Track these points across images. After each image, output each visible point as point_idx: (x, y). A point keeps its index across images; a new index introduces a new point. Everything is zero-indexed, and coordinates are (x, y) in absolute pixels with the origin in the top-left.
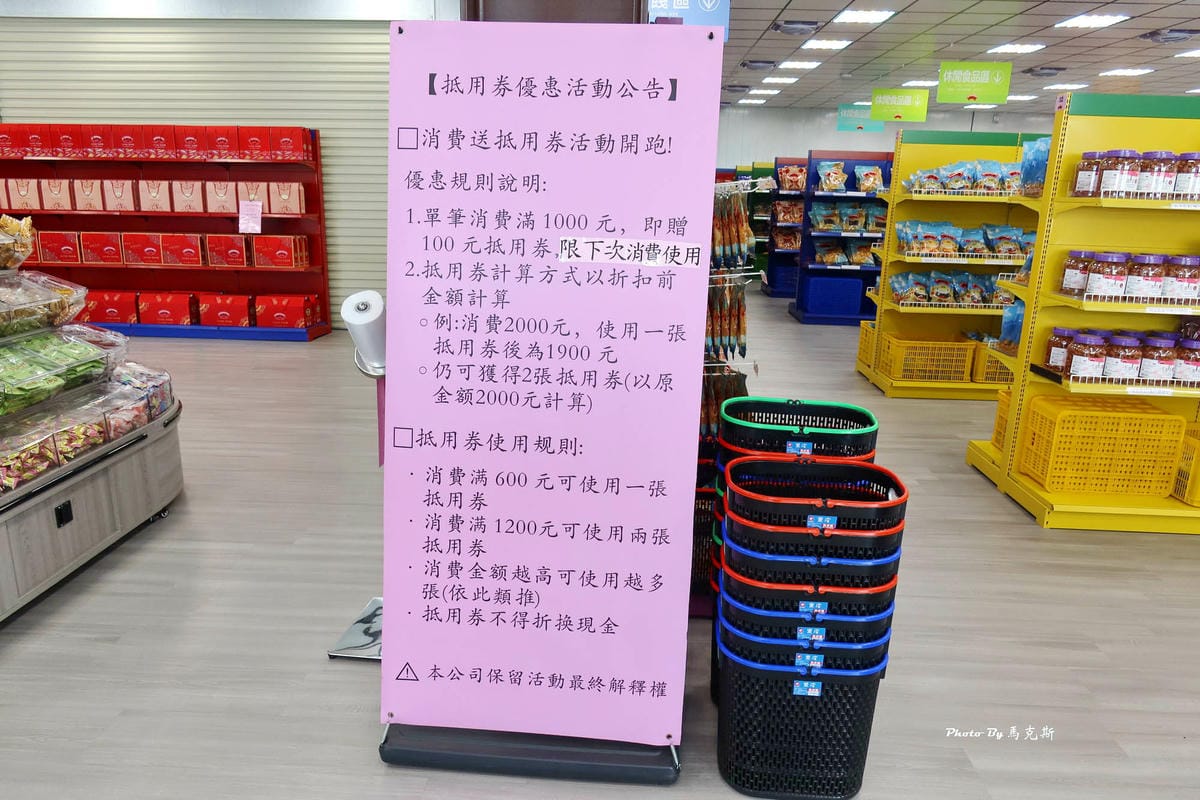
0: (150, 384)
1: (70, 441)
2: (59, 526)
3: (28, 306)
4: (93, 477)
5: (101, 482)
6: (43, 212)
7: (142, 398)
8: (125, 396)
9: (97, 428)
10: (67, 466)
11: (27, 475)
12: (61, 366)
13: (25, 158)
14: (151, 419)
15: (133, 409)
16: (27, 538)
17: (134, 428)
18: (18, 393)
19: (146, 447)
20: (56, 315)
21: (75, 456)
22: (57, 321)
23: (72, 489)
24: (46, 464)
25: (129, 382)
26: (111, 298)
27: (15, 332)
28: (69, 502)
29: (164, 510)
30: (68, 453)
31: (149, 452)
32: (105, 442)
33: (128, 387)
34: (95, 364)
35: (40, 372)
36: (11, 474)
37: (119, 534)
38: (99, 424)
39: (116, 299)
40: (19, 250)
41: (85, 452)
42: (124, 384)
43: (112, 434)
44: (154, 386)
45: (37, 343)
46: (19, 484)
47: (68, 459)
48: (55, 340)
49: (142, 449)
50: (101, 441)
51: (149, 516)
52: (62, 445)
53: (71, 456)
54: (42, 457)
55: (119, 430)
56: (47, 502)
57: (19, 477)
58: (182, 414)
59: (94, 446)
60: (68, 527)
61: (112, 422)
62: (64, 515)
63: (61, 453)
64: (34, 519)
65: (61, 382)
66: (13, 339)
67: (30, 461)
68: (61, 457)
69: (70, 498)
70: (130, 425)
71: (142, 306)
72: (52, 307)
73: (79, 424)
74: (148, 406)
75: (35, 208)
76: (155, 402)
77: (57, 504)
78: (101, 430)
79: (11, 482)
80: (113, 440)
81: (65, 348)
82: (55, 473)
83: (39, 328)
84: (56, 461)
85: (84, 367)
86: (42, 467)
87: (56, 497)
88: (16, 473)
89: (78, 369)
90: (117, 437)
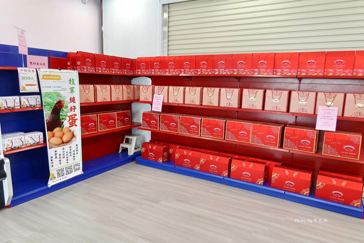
6: (184, 105)
71: (233, 167)
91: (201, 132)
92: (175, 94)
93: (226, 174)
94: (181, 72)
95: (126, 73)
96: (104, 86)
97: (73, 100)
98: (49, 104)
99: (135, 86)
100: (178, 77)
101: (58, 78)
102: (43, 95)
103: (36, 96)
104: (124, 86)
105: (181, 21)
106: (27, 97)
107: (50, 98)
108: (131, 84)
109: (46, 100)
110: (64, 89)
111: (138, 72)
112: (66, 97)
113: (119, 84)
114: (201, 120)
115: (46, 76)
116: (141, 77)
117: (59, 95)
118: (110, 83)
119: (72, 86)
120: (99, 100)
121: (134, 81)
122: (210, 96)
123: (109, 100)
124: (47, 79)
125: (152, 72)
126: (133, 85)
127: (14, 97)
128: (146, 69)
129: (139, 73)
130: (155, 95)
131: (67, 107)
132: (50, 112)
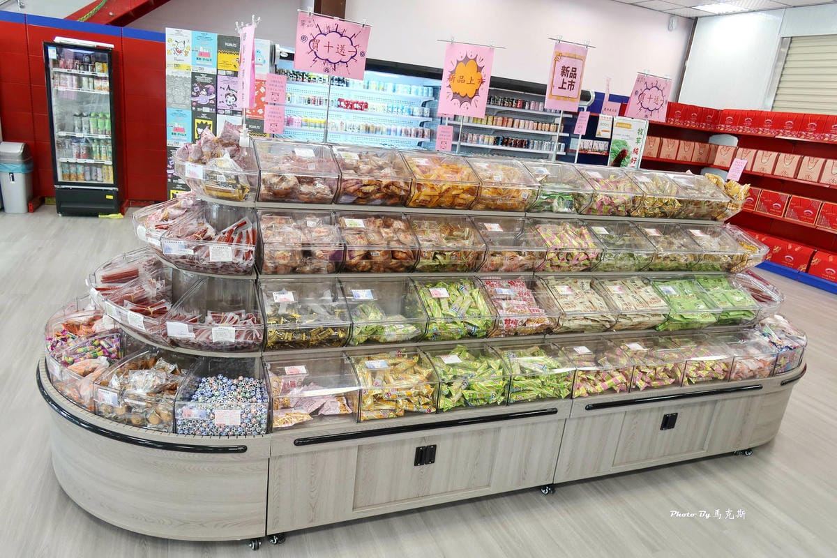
0: (786, 343)
1: (699, 369)
2: (662, 429)
3: (716, 253)
4: (703, 404)
5: (708, 408)
6: (773, 177)
7: (773, 355)
8: (758, 346)
9: (723, 366)
10: (687, 388)
11: (654, 383)
12: (718, 308)
13: (776, 137)
14: (772, 374)
15: (760, 361)
16: (635, 428)
17: (753, 377)
18: (678, 318)
19: (758, 395)
20: (735, 265)
21: (696, 383)
22: (734, 269)
23: (683, 406)
24: (673, 380)
25: (769, 335)
26: (793, 248)
27: (700, 270)
28: (677, 414)
29: (749, 450)
30: (692, 378)
31: (758, 400)
32: (725, 380)
33: (766, 339)
34: (746, 313)
35: (702, 306)
36: (644, 378)
37: (703, 454)
38: (727, 365)
39: (796, 250)
40: (731, 208)
41: (705, 382)
42: (764, 335)
43: (733, 376)
44: (787, 347)
45: (711, 282)
46: (647, 388)
47: (689, 381)
48: (725, 284)
49: (753, 396)
50: (722, 377)
51: (735, 450)
52: (691, 370)
53: (693, 381)
54: (671, 373)
55: (741, 374)
56: (660, 409)
57: (649, 383)
58: (802, 379)
59: (715, 380)
60: (667, 431)
61: (738, 366)
62: (669, 422)
63: (687, 376)
64: (647, 416)
65: (713, 319)
66: (695, 274)
67: (662, 374)
68: (686, 379)
69: (678, 411)
70: (751, 374)
71: (815, 261)
72: (735, 258)
73: (711, 358)
74: (775, 363)
75: (768, 173)
76: (782, 361)
77: (668, 412)
78: (726, 369)
79: (641, 384)
80: (732, 380)
81: (729, 293)
82: (676, 390)
83: (718, 270)
84: (681, 380)
85: (737, 313)
86: (668, 381)
87: (669, 408)
88: (648, 380)
89: (731, 314)
90: (736, 379)
91: (785, 214)
92: (764, 161)
93: (803, 268)
94: (779, 133)
95: (703, 127)
96: (672, 140)
97: (636, 151)
98: (614, 152)
99: (713, 146)
100: (773, 139)
101: (629, 126)
102: (612, 142)
103: (605, 142)
104: (697, 144)
105: (802, 63)
106: (598, 142)
107: (617, 146)
108: (707, 142)
109: (613, 147)
110: (631, 139)
111: (721, 127)
112: (631, 146)
113: (691, 140)
114: (790, 198)
115: (620, 123)
116: (725, 135)
117: (625, 144)
118: (680, 138)
119: (640, 136)
120: (663, 156)
121: (713, 139)
122: (810, 167)
123: (674, 158)
124: (619, 127)
125: (739, 129)
126: (711, 144)
127: (589, 141)
128: (732, 125)
129: (722, 129)
130: (735, 159)
131: (629, 158)
132: (613, 160)
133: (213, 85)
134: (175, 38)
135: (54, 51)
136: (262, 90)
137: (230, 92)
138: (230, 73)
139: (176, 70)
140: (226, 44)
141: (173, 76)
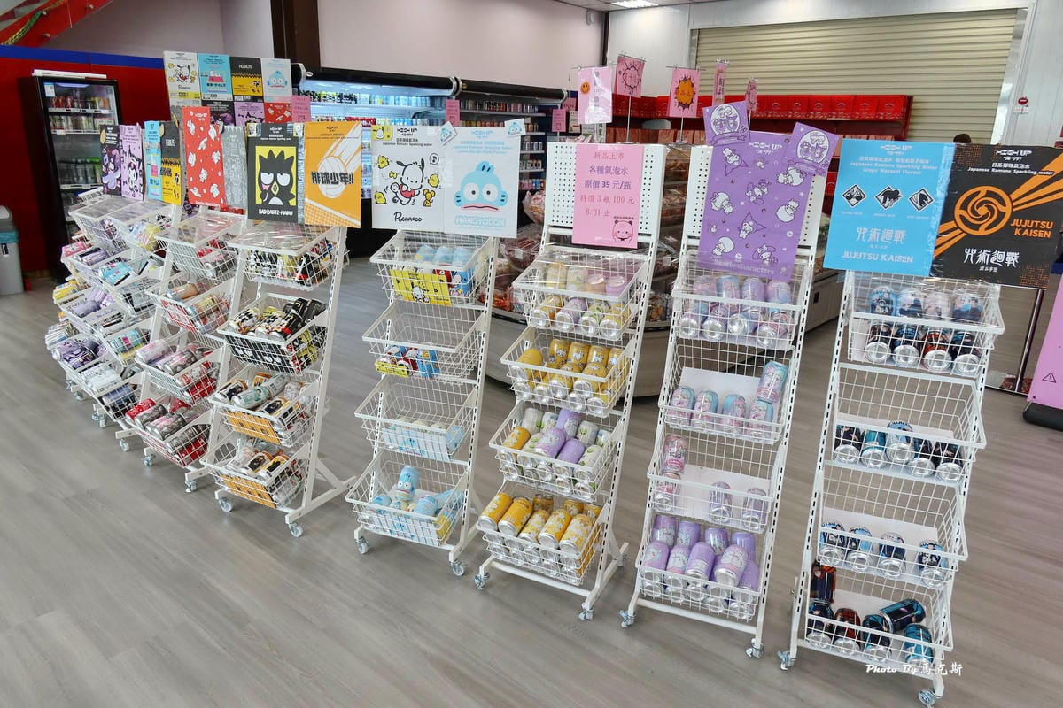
133: (230, 113)
134: (176, 62)
135: (51, 88)
136: (287, 114)
137: (250, 119)
138: (248, 98)
139: (182, 100)
140: (241, 66)
141: (178, 107)
